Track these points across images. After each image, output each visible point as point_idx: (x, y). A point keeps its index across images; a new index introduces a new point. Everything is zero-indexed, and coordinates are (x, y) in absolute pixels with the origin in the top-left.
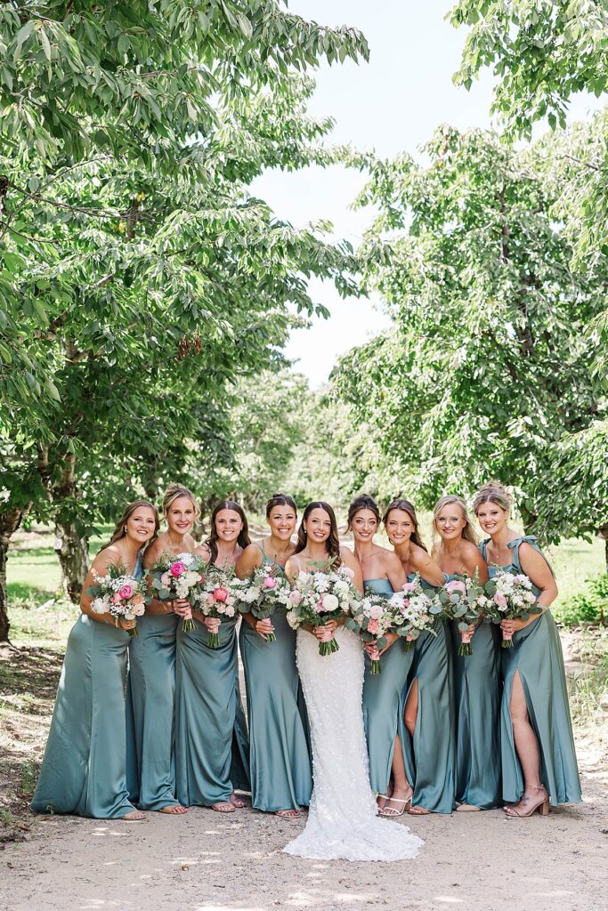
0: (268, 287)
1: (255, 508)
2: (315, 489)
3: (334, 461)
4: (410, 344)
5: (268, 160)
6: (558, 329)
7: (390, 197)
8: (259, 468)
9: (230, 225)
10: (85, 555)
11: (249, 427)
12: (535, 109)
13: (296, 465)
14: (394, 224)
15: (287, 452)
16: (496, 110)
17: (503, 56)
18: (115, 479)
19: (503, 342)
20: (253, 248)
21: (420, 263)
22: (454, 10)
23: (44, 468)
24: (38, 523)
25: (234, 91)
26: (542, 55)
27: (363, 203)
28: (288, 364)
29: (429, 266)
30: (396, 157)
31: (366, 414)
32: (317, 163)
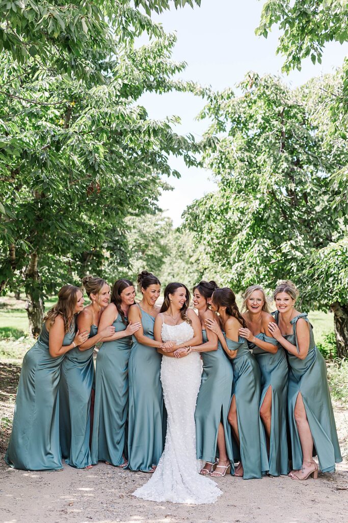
0: (145, 159)
3: (187, 267)
4: (227, 197)
5: (148, 86)
6: (313, 190)
7: (219, 113)
9: (120, 117)
10: (43, 312)
11: (140, 245)
12: (303, 52)
13: (166, 268)
14: (220, 129)
15: (161, 261)
16: (280, 51)
17: (285, 17)
18: (62, 271)
19: (280, 198)
20: (133, 131)
21: (234, 152)
23: (13, 260)
24: (11, 292)
26: (309, 17)
27: (203, 117)
28: (160, 210)
29: (239, 153)
30: (224, 91)
31: (202, 239)
32: (176, 89)
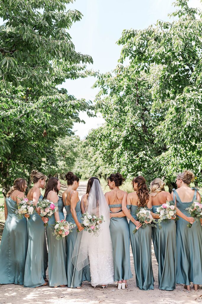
1: (63, 178)
2: (83, 172)
3: (89, 163)
4: (110, 129)
5: (67, 77)
6: (153, 124)
7: (104, 85)
8: (65, 166)
9: (57, 100)
11: (61, 153)
12: (141, 68)
13: (76, 164)
14: (105, 93)
15: (73, 160)
17: (131, 54)
20: (63, 106)
21: (112, 105)
22: (118, 41)
25: (58, 63)
26: (142, 54)
27: (96, 87)
28: (73, 133)
29: (115, 106)
30: (106, 73)
31: (98, 149)
32: (81, 77)
